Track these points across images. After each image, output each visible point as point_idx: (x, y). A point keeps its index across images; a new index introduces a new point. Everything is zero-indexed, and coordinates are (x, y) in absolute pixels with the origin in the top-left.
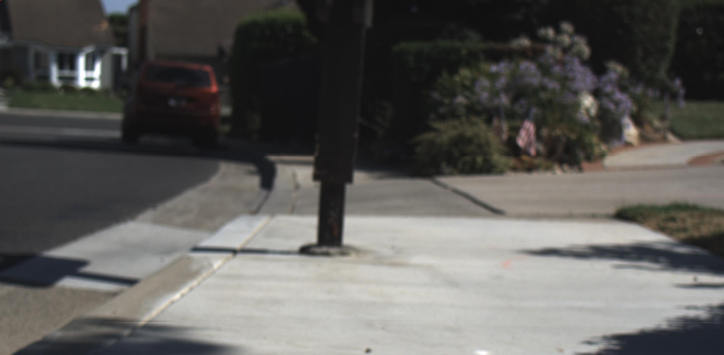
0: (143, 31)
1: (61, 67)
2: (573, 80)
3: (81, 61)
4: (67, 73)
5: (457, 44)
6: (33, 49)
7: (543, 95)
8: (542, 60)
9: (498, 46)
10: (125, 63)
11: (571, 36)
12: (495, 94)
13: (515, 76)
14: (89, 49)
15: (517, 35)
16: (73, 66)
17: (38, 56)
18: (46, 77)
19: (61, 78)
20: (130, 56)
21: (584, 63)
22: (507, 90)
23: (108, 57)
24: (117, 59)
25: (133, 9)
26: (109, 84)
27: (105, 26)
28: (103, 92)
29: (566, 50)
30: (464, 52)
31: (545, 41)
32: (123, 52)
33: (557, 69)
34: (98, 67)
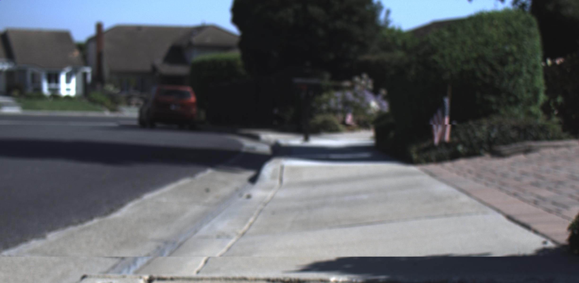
0: (100, 56)
1: (49, 81)
2: (366, 97)
3: (63, 78)
4: (53, 85)
5: (321, 82)
6: (30, 70)
7: (355, 105)
8: (355, 91)
9: (338, 84)
10: (89, 78)
11: (366, 80)
12: (337, 104)
13: (344, 98)
14: (68, 70)
15: (345, 79)
16: (57, 81)
17: (33, 75)
18: (39, 89)
19: (50, 89)
20: (92, 72)
21: (370, 91)
22: (341, 103)
23: (80, 75)
24: (85, 75)
25: (91, 40)
26: (81, 91)
27: (76, 54)
28: (78, 98)
29: (364, 87)
30: (324, 86)
31: (356, 83)
32: (88, 70)
33: (360, 95)
34: (74, 80)
